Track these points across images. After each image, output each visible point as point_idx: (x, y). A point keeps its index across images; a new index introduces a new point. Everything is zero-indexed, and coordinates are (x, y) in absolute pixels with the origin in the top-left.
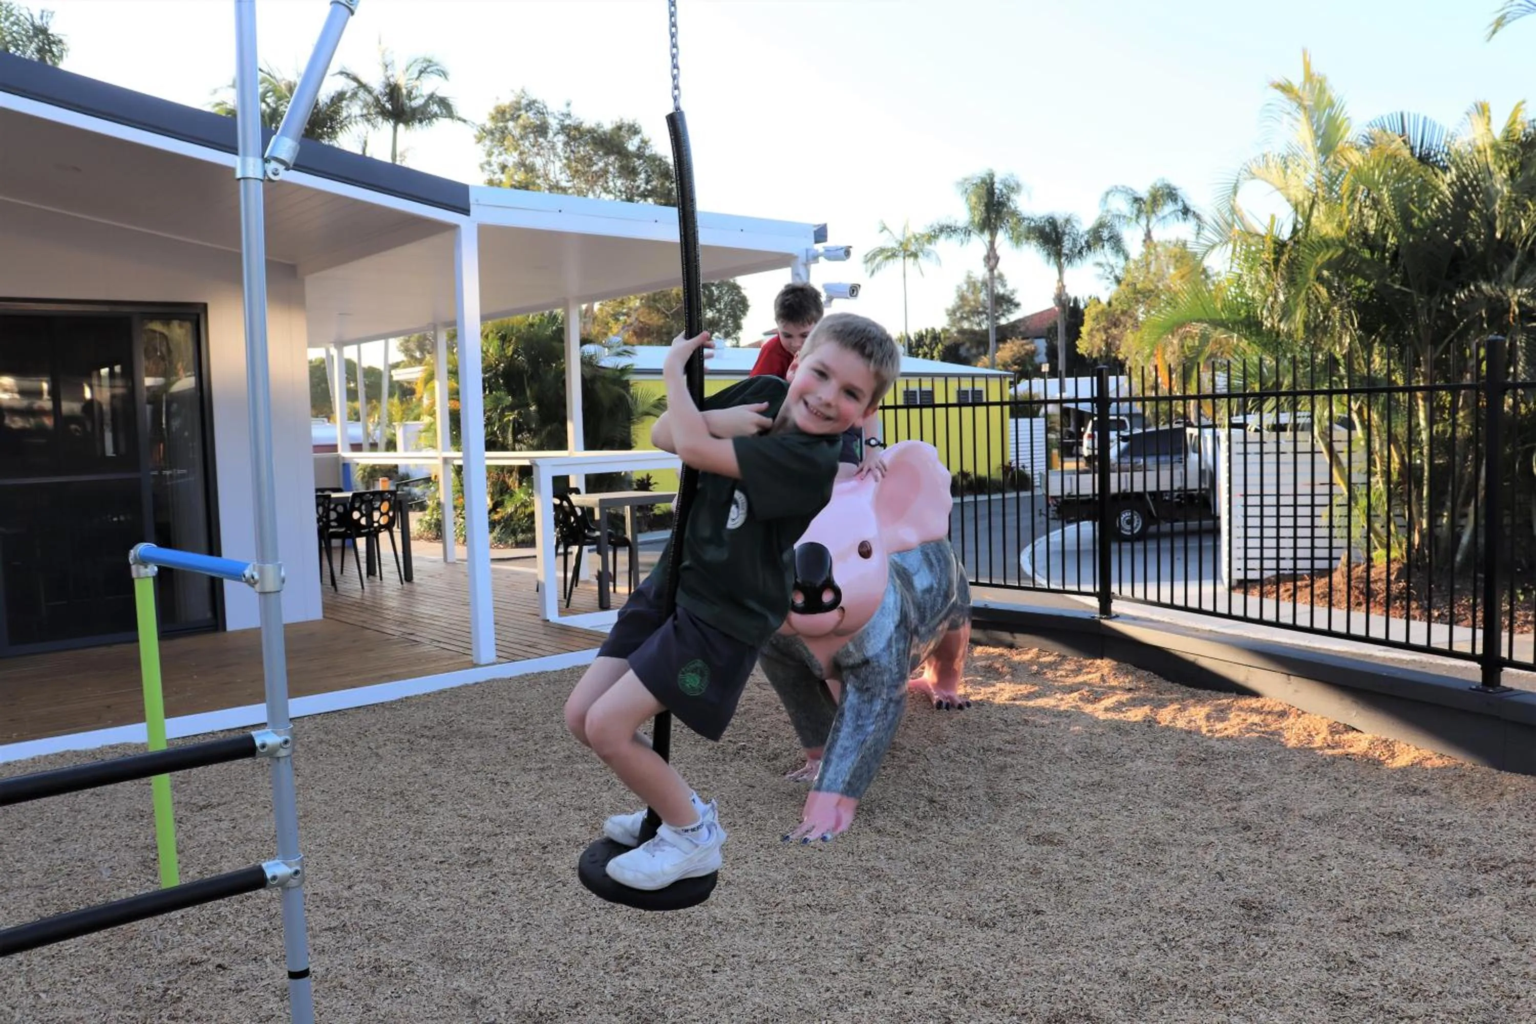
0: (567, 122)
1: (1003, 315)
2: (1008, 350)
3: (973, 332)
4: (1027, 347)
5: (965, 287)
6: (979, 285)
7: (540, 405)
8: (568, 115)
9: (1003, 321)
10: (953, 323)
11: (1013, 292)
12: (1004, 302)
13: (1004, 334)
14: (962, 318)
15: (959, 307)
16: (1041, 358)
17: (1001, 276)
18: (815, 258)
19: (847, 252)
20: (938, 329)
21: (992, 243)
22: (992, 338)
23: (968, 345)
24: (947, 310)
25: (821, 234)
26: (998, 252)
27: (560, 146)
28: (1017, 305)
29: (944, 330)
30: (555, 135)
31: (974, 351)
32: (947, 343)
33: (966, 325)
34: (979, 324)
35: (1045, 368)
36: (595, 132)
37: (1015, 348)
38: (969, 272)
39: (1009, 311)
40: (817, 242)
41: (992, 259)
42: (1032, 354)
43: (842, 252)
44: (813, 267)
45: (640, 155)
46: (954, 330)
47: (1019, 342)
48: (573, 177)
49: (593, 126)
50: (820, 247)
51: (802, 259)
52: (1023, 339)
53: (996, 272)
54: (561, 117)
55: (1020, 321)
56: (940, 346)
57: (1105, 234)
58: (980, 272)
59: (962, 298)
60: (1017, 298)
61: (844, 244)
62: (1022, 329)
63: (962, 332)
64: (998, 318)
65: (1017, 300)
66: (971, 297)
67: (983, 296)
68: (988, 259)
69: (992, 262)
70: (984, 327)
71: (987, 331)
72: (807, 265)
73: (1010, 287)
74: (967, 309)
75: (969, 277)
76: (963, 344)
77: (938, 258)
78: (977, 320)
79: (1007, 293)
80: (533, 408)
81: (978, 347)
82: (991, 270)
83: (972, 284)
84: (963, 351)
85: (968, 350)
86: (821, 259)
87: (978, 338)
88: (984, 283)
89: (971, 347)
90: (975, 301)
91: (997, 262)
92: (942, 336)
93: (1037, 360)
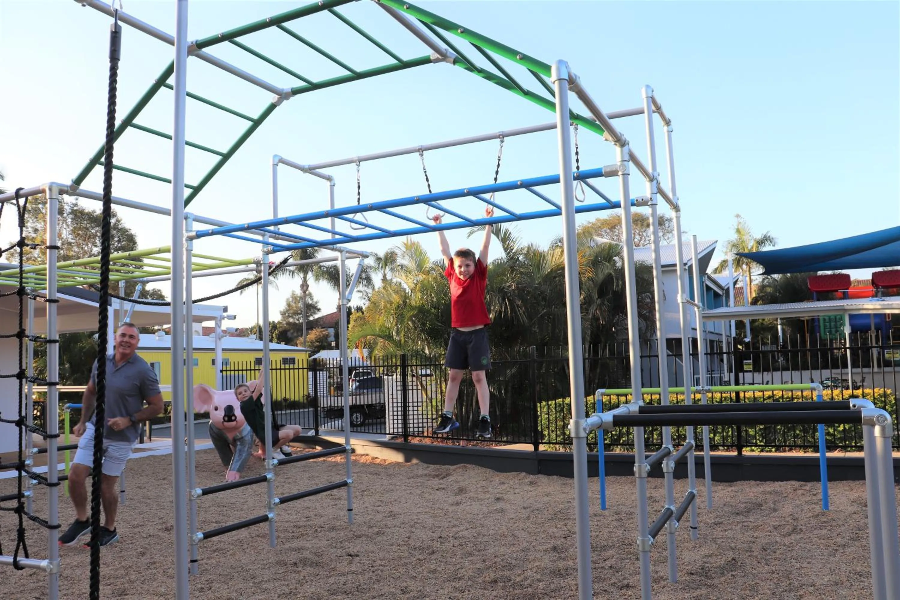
0: (75, 208)
1: (311, 315)
2: (313, 335)
3: (295, 324)
4: (324, 333)
5: (291, 299)
6: (298, 299)
7: (70, 364)
8: (76, 205)
9: (311, 318)
10: (284, 319)
11: (316, 303)
12: (312, 308)
13: (311, 325)
14: (289, 316)
15: (287, 311)
16: (332, 338)
17: (310, 294)
18: (224, 318)
19: (235, 317)
20: (276, 322)
21: (305, 278)
22: (304, 327)
23: (292, 331)
24: (281, 312)
25: (225, 309)
26: (308, 283)
27: (69, 220)
28: (319, 310)
29: (279, 323)
30: (68, 215)
31: (295, 334)
32: (281, 330)
33: (291, 320)
34: (298, 320)
35: (333, 344)
36: (91, 215)
37: (317, 333)
38: (293, 291)
39: (315, 313)
40: (224, 312)
41: (305, 286)
42: (327, 336)
43: (233, 317)
44: (223, 321)
45: (116, 227)
46: (284, 322)
47: (319, 330)
48: (76, 237)
49: (90, 211)
50: (225, 314)
51: (219, 318)
52: (322, 328)
53: (307, 292)
54: (72, 206)
55: (319, 318)
56: (276, 331)
57: (364, 276)
58: (299, 292)
59: (289, 305)
60: (319, 306)
61: (234, 314)
62: (321, 323)
63: (289, 324)
64: (308, 317)
65: (319, 307)
66: (294, 305)
67: (300, 305)
68: (302, 286)
69: (305, 288)
70: (301, 321)
71: (302, 323)
72: (220, 320)
73: (315, 300)
74: (291, 311)
75: (293, 294)
76: (289, 330)
77: (277, 285)
78: (297, 317)
79: (314, 303)
80: (67, 366)
81: (297, 333)
82: (305, 292)
83: (294, 297)
84: (289, 334)
85: (292, 334)
86: (226, 319)
87: (298, 327)
88: (301, 298)
89: (294, 332)
90: (296, 307)
91: (308, 288)
92: (278, 326)
93: (330, 339)
